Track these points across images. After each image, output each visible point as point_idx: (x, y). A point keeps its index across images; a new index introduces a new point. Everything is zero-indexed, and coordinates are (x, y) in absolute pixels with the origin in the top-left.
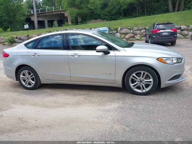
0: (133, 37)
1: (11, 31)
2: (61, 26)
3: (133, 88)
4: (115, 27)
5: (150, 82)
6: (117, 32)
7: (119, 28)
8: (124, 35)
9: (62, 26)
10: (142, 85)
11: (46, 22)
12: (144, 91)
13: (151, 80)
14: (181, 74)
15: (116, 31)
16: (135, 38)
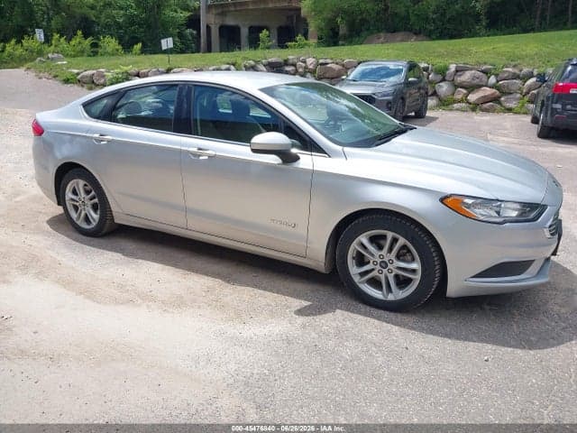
0: (496, 100)
1: (143, 51)
2: (282, 48)
3: (357, 279)
4: (440, 63)
5: (414, 271)
6: (444, 80)
7: (453, 68)
8: (465, 91)
9: (287, 47)
10: (387, 278)
11: (244, 32)
12: (391, 297)
13: (415, 266)
14: (533, 261)
15: (440, 77)
16: (500, 103)
